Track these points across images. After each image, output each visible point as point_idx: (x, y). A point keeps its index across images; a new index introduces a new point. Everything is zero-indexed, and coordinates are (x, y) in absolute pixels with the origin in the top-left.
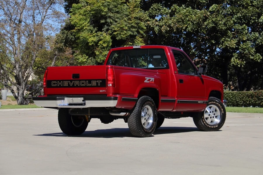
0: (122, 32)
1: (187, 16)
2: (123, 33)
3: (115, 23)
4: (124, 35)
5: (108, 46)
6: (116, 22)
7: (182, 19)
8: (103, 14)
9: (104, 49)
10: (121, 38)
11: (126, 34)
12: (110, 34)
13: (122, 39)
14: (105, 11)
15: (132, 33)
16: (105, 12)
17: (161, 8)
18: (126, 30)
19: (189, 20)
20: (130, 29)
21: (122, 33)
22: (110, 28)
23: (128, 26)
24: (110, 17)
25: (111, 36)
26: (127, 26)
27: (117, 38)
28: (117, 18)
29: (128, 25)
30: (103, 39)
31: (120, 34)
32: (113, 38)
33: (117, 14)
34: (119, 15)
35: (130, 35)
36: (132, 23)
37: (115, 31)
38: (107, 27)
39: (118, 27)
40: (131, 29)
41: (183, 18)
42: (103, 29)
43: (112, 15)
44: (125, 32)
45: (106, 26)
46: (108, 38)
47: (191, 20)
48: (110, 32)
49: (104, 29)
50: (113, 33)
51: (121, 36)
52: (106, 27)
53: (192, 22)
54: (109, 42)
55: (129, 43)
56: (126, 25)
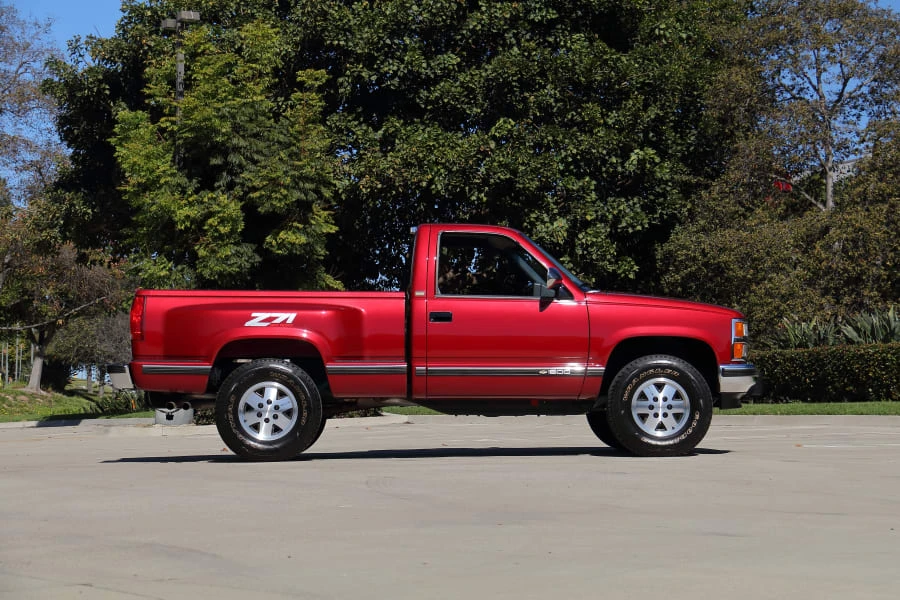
0: (276, 192)
1: (430, 150)
2: (278, 195)
3: (252, 167)
4: (280, 200)
5: (233, 231)
6: (255, 162)
7: (417, 159)
8: (219, 139)
9: (223, 241)
10: (271, 210)
11: (285, 197)
12: (241, 199)
13: (274, 212)
14: (224, 130)
15: (303, 196)
16: (224, 134)
17: (356, 126)
18: (286, 187)
19: (437, 163)
20: (297, 184)
21: (274, 195)
22: (238, 181)
23: (292, 176)
24: (236, 149)
25: (243, 203)
26: (290, 174)
27: (259, 209)
28: (258, 152)
29: (293, 173)
30: (219, 212)
31: (269, 198)
32: (249, 208)
33: (258, 142)
34: (261, 145)
35: (298, 200)
36: (302, 167)
37: (254, 189)
38: (229, 178)
39: (264, 178)
40: (301, 184)
41: (421, 155)
42: (216, 184)
43: (241, 143)
44: (285, 192)
45: (225, 174)
46: (234, 208)
47: (443, 161)
48: (238, 191)
49: (221, 183)
50: (246, 193)
51: (272, 204)
52: (225, 178)
53: (445, 167)
54: (235, 221)
55: (295, 224)
56: (285, 173)
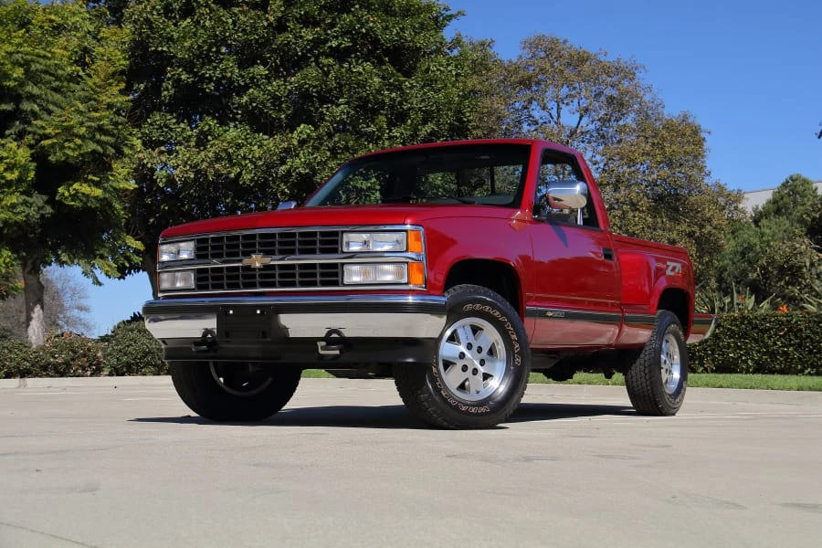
0: (69, 141)
1: (239, 146)
2: (72, 145)
3: (45, 116)
4: (74, 150)
5: (20, 180)
6: (50, 112)
7: (229, 154)
8: (12, 84)
9: (9, 188)
10: (63, 159)
11: (80, 147)
12: (31, 147)
13: (65, 161)
14: (15, 75)
15: (99, 149)
16: (15, 80)
18: (82, 137)
19: (245, 158)
20: (94, 136)
21: (66, 144)
22: (29, 129)
23: (89, 127)
24: (32, 98)
25: (33, 151)
26: (86, 124)
27: (50, 158)
28: (55, 104)
29: (89, 124)
30: (7, 158)
31: (62, 148)
32: (40, 157)
33: (54, 94)
34: (57, 97)
35: (94, 152)
36: (100, 119)
37: (47, 137)
38: (22, 127)
39: (57, 127)
40: (98, 136)
41: (230, 150)
42: (7, 132)
43: (36, 91)
44: (78, 141)
45: (18, 123)
46: (23, 155)
47: (250, 157)
48: (29, 139)
49: (12, 131)
50: (38, 141)
51: (64, 154)
52: (18, 126)
53: (251, 162)
54: (25, 169)
55: (90, 177)
56: (82, 124)
